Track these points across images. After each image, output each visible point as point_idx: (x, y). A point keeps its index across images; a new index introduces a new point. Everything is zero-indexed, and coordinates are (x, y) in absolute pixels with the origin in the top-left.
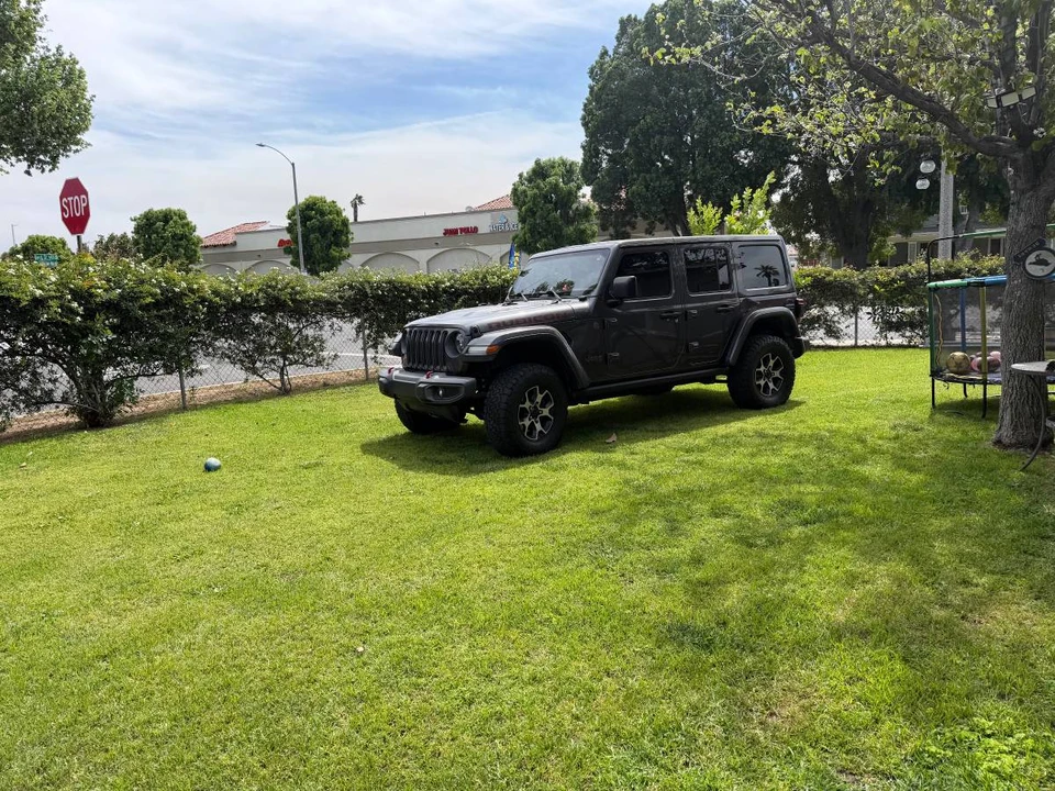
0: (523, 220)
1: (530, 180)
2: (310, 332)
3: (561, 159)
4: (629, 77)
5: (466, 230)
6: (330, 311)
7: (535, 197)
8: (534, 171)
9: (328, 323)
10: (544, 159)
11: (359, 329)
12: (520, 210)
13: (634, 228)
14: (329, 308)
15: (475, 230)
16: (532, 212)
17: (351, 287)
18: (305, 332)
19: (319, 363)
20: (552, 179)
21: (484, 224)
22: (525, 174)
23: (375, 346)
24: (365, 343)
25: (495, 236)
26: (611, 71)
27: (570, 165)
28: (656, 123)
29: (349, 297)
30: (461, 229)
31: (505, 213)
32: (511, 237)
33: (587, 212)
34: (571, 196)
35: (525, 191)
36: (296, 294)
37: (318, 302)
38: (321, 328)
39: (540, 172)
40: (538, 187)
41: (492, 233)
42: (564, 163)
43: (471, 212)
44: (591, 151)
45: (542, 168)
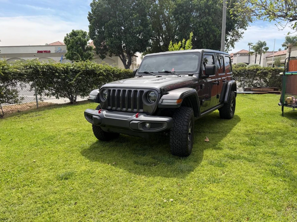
0: (69, 49)
1: (70, 36)
2: (10, 88)
3: (81, 30)
4: (104, 7)
5: (45, 52)
6: (21, 78)
7: (73, 42)
8: (72, 33)
9: (19, 83)
10: (75, 30)
11: (32, 86)
12: (67, 46)
13: (106, 54)
14: (20, 77)
15: (50, 51)
16: (72, 47)
17: (30, 68)
18: (8, 88)
19: (16, 102)
20: (79, 36)
21: (53, 50)
22: (69, 34)
23: (40, 94)
24: (36, 92)
25: (57, 54)
26: (98, 4)
27: (85, 33)
28: (114, 23)
29: (30, 72)
30: (44, 51)
31: (60, 47)
32: (65, 54)
33: (90, 49)
34: (85, 43)
35: (69, 40)
36: (5, 70)
37: (15, 73)
38: (15, 86)
39: (74, 34)
40: (74, 39)
41: (56, 53)
42: (82, 32)
43: (47, 45)
44: (92, 28)
45: (75, 32)
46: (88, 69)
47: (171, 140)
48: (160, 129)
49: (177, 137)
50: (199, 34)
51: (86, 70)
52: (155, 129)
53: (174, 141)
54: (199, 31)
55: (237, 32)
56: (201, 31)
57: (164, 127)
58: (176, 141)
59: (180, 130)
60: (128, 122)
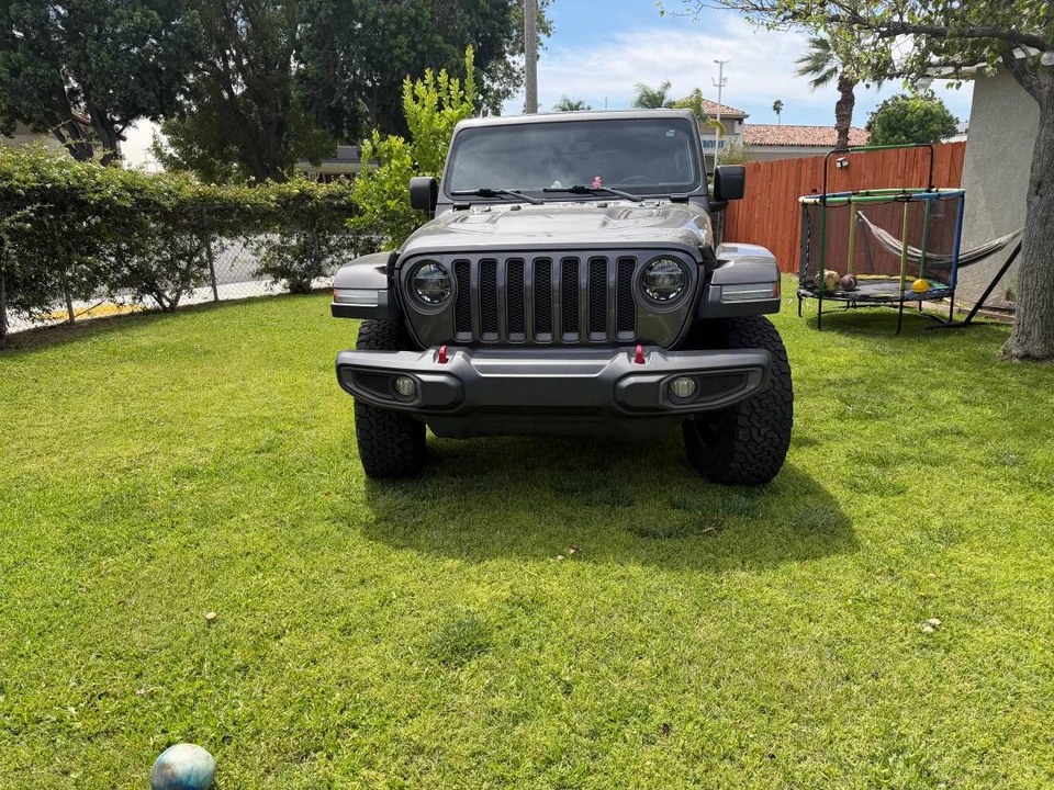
46: (49, 186)
47: (742, 433)
48: (737, 395)
49: (767, 418)
50: (391, 60)
51: (38, 190)
52: (717, 396)
53: (755, 433)
54: (391, 49)
55: (508, 66)
56: (398, 50)
57: (751, 387)
58: (762, 433)
59: (776, 393)
60: (611, 383)
